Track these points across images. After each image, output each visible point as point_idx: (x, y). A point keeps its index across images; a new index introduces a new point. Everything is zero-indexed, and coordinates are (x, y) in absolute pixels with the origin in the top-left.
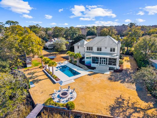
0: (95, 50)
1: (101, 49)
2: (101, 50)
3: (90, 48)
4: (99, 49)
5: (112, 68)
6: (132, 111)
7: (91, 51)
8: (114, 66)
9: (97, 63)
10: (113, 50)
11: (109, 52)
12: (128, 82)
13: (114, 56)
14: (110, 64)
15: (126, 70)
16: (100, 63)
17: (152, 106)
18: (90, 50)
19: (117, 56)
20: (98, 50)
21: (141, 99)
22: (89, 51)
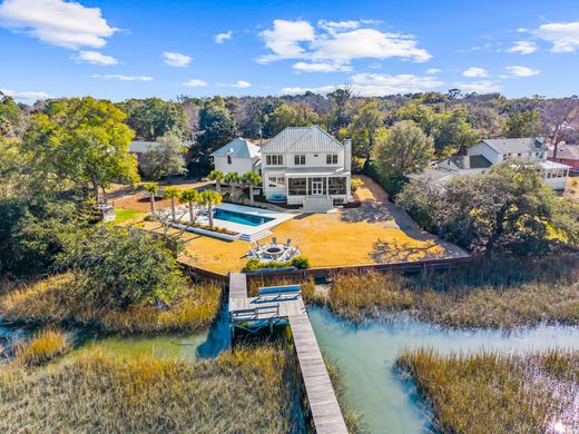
0: (289, 161)
1: (303, 158)
2: (303, 162)
3: (274, 157)
4: (300, 160)
5: (339, 200)
6: (407, 253)
7: (278, 166)
8: (342, 196)
9: (304, 193)
10: (332, 159)
11: (325, 165)
12: (380, 220)
13: (340, 172)
14: (332, 192)
15: (368, 202)
16: (310, 193)
17: (432, 243)
18: (275, 163)
19: (344, 171)
20: (297, 162)
21: (414, 238)
22: (271, 166)
